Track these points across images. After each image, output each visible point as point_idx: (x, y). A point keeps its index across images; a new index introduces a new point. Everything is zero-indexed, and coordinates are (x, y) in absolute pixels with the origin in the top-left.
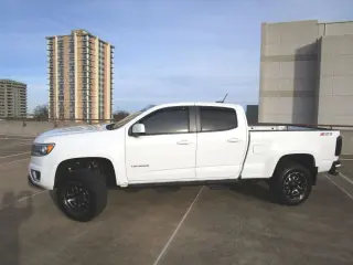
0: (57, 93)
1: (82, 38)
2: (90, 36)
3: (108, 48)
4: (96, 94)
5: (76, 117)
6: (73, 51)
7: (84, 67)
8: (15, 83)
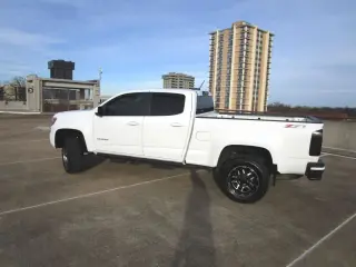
0: (215, 84)
1: (240, 30)
2: (249, 27)
3: (267, 36)
4: (251, 85)
5: (230, 108)
6: (231, 44)
7: (241, 58)
8: (185, 77)
